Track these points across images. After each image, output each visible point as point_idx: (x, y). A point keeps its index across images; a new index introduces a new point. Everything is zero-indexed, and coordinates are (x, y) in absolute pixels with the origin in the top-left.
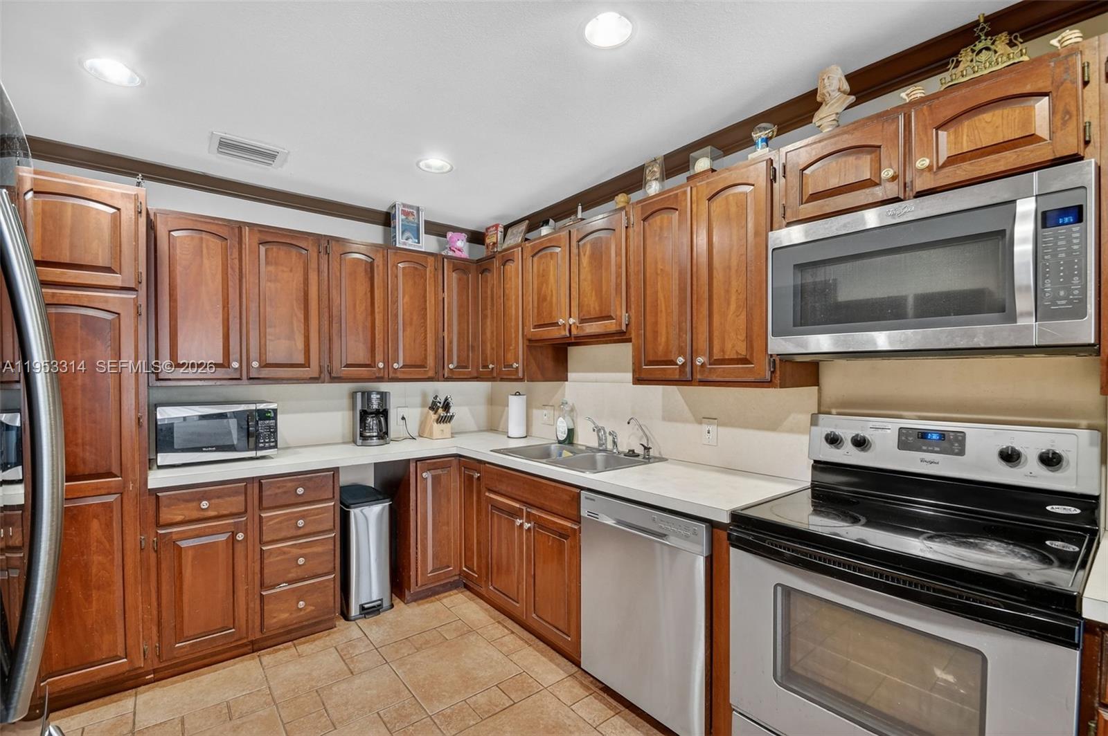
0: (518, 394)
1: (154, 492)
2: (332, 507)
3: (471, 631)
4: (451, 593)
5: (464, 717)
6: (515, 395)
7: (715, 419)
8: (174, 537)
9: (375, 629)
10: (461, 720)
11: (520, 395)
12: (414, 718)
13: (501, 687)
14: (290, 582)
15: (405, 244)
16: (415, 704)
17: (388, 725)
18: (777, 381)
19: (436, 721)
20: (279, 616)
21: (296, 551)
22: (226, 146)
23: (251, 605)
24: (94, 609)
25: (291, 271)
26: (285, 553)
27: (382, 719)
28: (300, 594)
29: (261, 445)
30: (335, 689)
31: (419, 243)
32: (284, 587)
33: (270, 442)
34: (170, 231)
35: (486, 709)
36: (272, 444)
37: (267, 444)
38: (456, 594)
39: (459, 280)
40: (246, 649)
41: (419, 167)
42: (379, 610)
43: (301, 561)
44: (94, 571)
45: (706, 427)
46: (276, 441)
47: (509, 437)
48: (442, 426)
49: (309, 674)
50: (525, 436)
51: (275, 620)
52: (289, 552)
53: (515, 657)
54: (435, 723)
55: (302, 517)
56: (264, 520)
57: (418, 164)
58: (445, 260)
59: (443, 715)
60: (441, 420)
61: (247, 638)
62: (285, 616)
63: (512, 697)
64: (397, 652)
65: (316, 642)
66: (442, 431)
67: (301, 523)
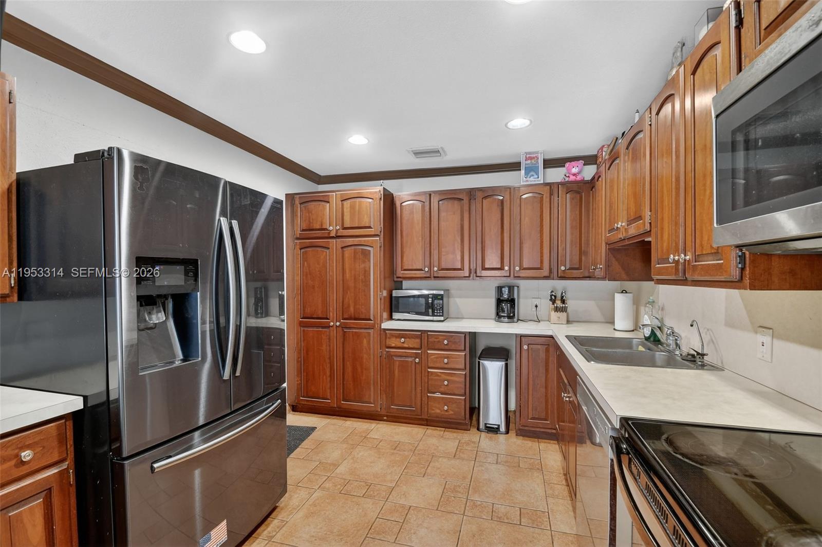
0: (624, 292)
1: (385, 330)
2: (464, 356)
3: (541, 470)
4: (552, 442)
5: (484, 511)
6: (622, 292)
7: (771, 329)
8: (392, 354)
9: (485, 441)
10: (480, 512)
11: (626, 292)
12: (460, 495)
13: (522, 511)
14: (442, 394)
15: (527, 181)
16: (466, 489)
17: (445, 490)
18: (747, 281)
19: (468, 503)
20: (437, 410)
21: (444, 376)
22: (417, 154)
23: (423, 399)
24: (364, 378)
25: (454, 214)
26: (438, 376)
27: (446, 485)
28: (446, 402)
29: (436, 314)
30: (440, 459)
31: (538, 178)
32: (438, 395)
33: (440, 313)
34: (401, 204)
35: (499, 516)
36: (441, 314)
37: (438, 314)
38: (554, 444)
39: (572, 199)
40: (423, 423)
41: (508, 128)
42: (497, 431)
43: (446, 383)
44: (364, 361)
45: (761, 338)
46: (443, 313)
47: (614, 329)
48: (559, 314)
49: (438, 447)
50: (632, 329)
51: (433, 412)
52: (440, 376)
53: (550, 500)
54: (466, 504)
55: (447, 358)
56: (429, 355)
57: (506, 125)
58: (560, 186)
59: (474, 503)
60: (557, 309)
61: (421, 416)
62: (438, 411)
63: (522, 520)
64: (485, 458)
65: (454, 434)
66: (559, 318)
67: (446, 360)
